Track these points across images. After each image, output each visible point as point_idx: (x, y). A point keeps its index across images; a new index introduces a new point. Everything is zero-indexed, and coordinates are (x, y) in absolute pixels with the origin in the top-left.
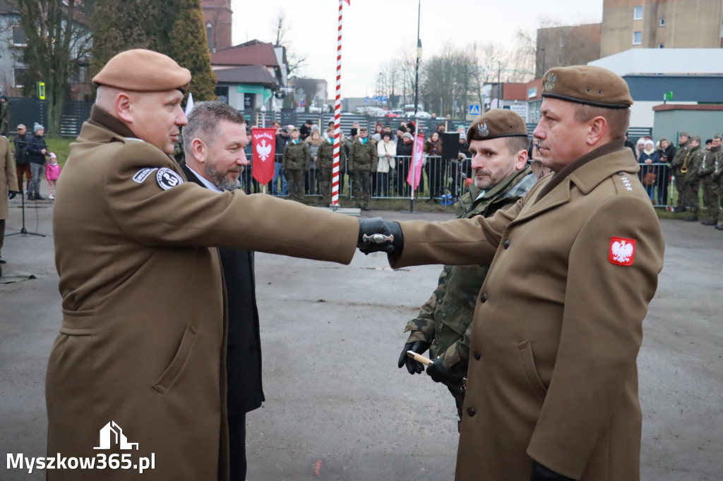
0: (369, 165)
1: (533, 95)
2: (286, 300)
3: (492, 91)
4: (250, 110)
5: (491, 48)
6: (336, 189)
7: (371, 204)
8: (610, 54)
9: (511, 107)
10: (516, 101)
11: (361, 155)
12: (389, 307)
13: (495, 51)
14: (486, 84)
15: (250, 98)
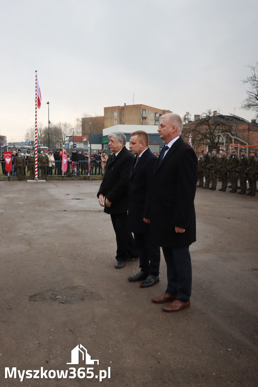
0: (46, 164)
1: (85, 140)
2: (51, 211)
3: (69, 139)
6: (36, 173)
7: (48, 178)
8: (108, 127)
9: (77, 144)
10: (78, 142)
11: (44, 161)
12: (90, 211)
13: (67, 126)
14: (67, 137)
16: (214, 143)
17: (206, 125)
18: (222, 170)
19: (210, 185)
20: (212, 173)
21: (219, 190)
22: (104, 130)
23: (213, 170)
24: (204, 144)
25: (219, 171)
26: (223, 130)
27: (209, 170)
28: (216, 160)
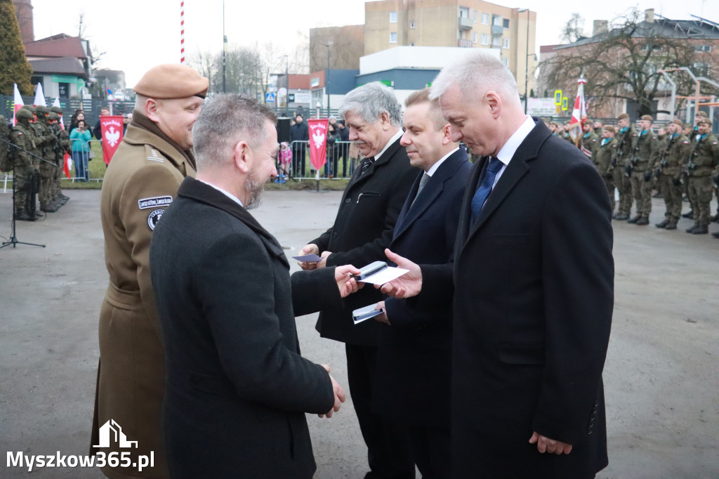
1: (316, 84)
3: (278, 82)
4: (65, 98)
5: (271, 44)
8: (373, 52)
9: (296, 95)
10: (299, 90)
13: (274, 47)
14: (272, 75)
15: (65, 88)
16: (645, 95)
17: (625, 46)
18: (666, 171)
19: (634, 213)
20: (636, 179)
21: (659, 226)
22: (362, 60)
23: (639, 171)
24: (615, 96)
25: (659, 174)
26: (668, 58)
27: (629, 171)
28: (648, 146)
